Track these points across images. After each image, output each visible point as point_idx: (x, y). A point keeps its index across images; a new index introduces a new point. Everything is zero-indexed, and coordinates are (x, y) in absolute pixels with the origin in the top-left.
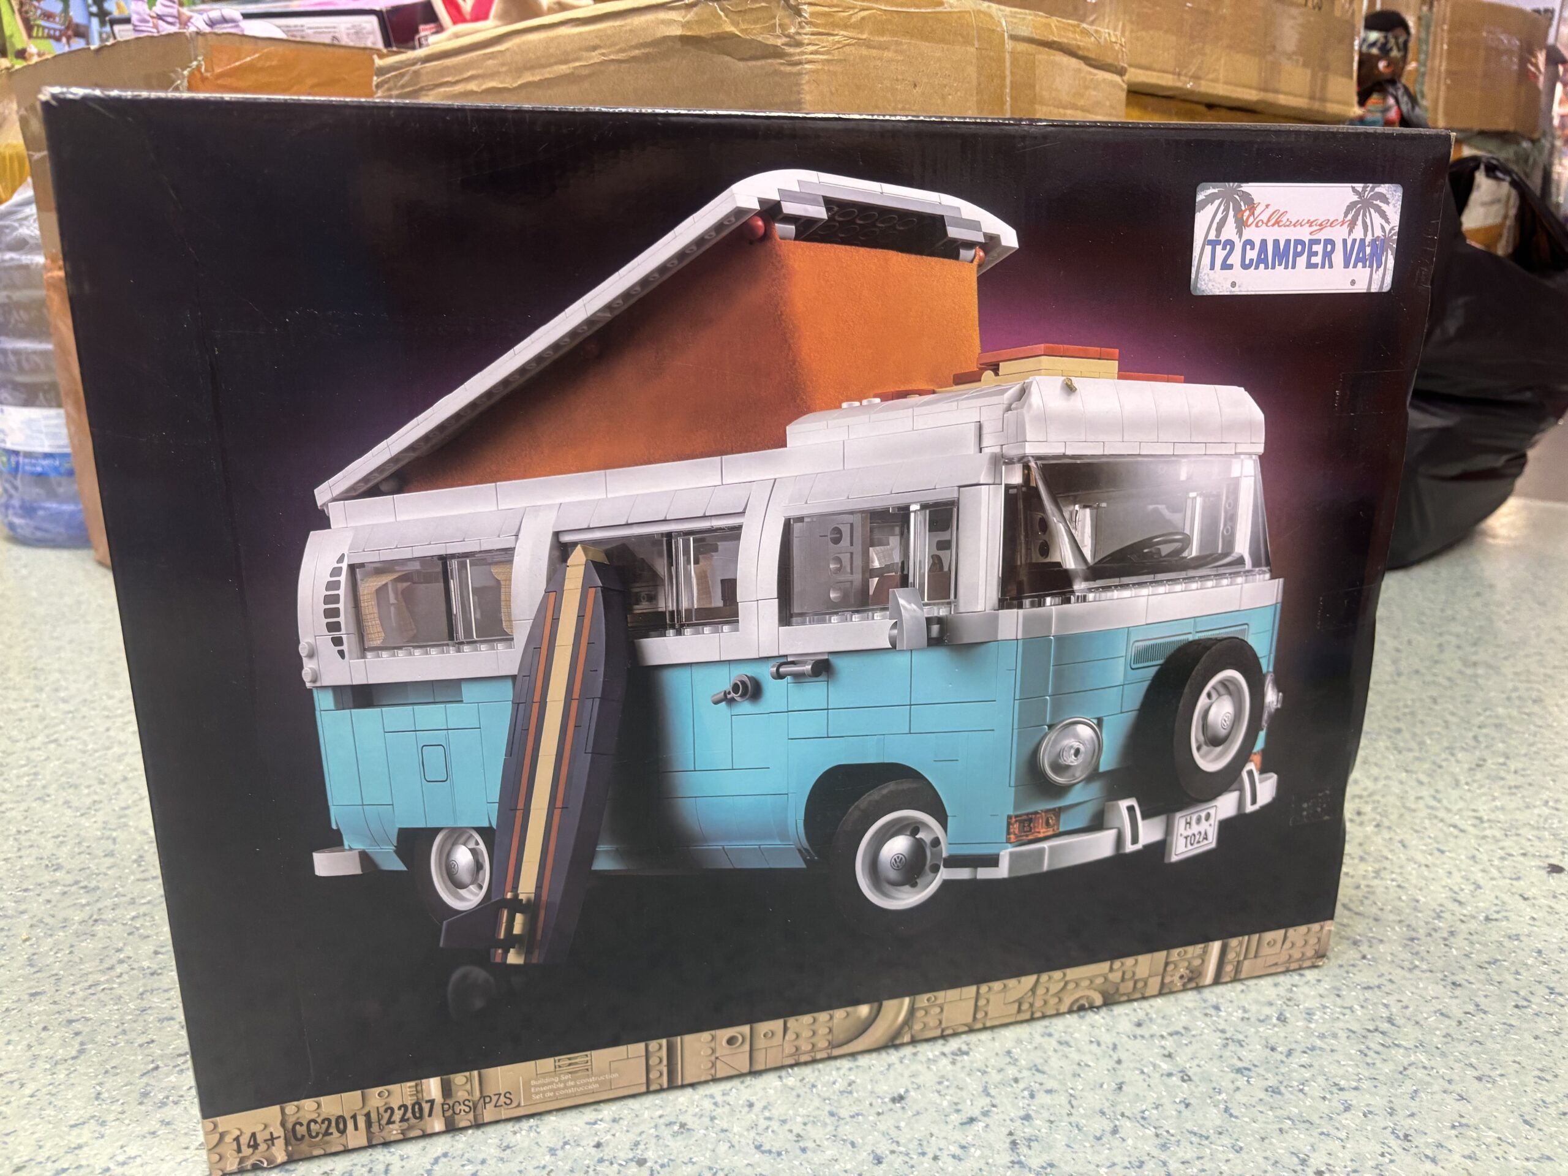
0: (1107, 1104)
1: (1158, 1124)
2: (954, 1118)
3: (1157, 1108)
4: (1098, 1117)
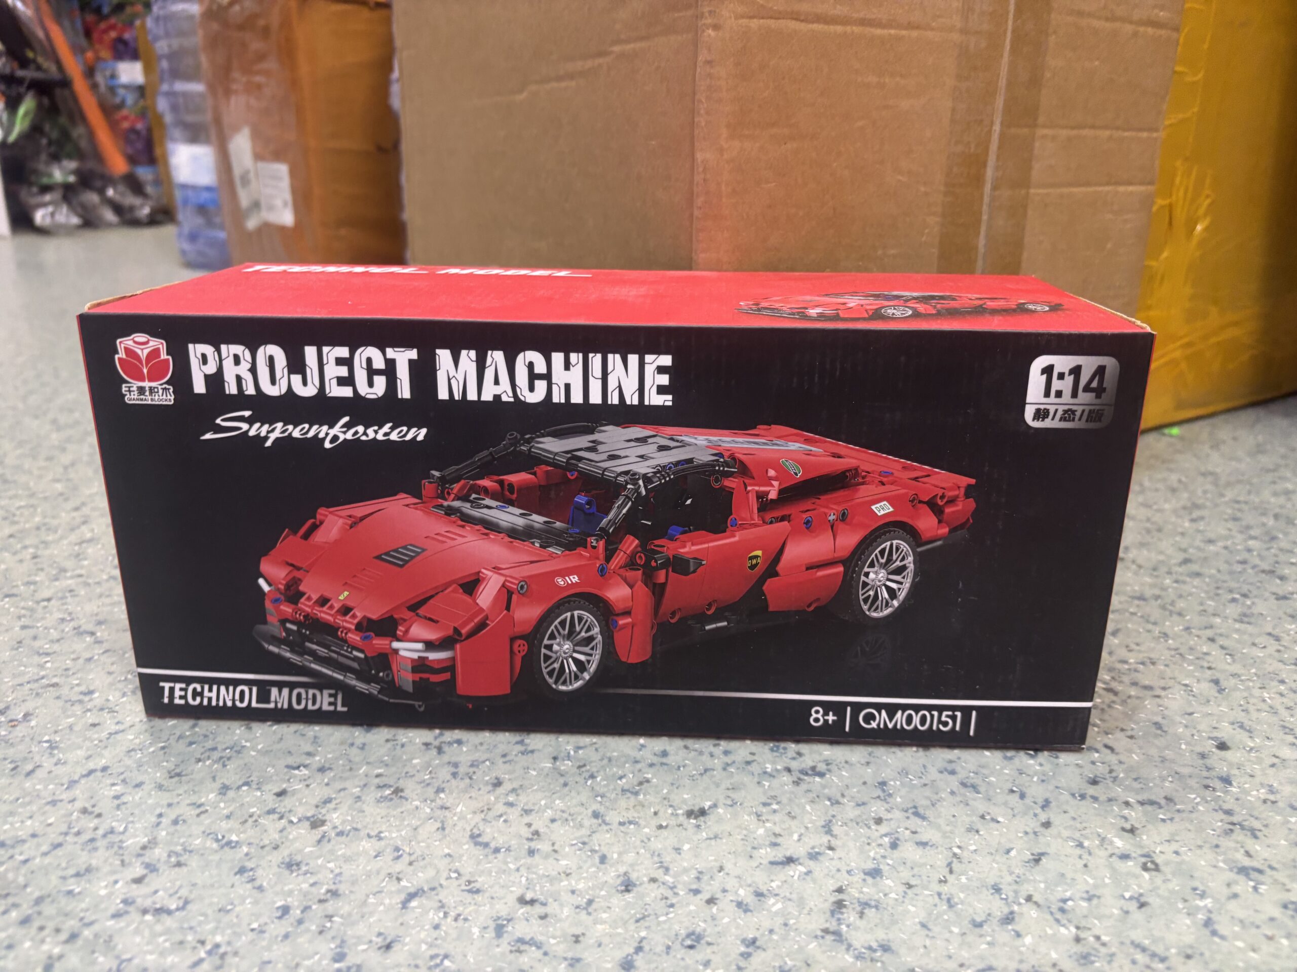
0: (1009, 879)
1: (1083, 923)
2: (766, 854)
3: (1089, 899)
4: (987, 894)
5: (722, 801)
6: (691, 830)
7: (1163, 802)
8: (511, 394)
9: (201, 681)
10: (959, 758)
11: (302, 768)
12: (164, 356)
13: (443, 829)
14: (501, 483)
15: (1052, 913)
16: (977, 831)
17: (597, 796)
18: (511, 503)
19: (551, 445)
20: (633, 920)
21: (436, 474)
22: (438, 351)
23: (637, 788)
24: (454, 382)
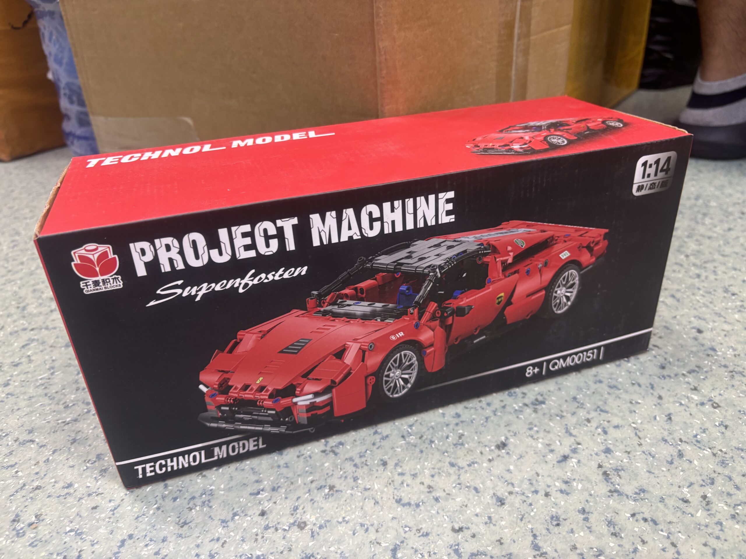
5: (508, 435)
6: (507, 457)
7: (697, 369)
8: (359, 234)
9: (164, 458)
10: (597, 372)
11: (261, 492)
12: (111, 255)
13: (378, 503)
14: (356, 289)
15: (695, 445)
16: (635, 412)
17: (444, 453)
18: (362, 300)
19: (385, 260)
20: (519, 521)
21: (315, 293)
22: (311, 216)
23: (461, 441)
24: (323, 234)
